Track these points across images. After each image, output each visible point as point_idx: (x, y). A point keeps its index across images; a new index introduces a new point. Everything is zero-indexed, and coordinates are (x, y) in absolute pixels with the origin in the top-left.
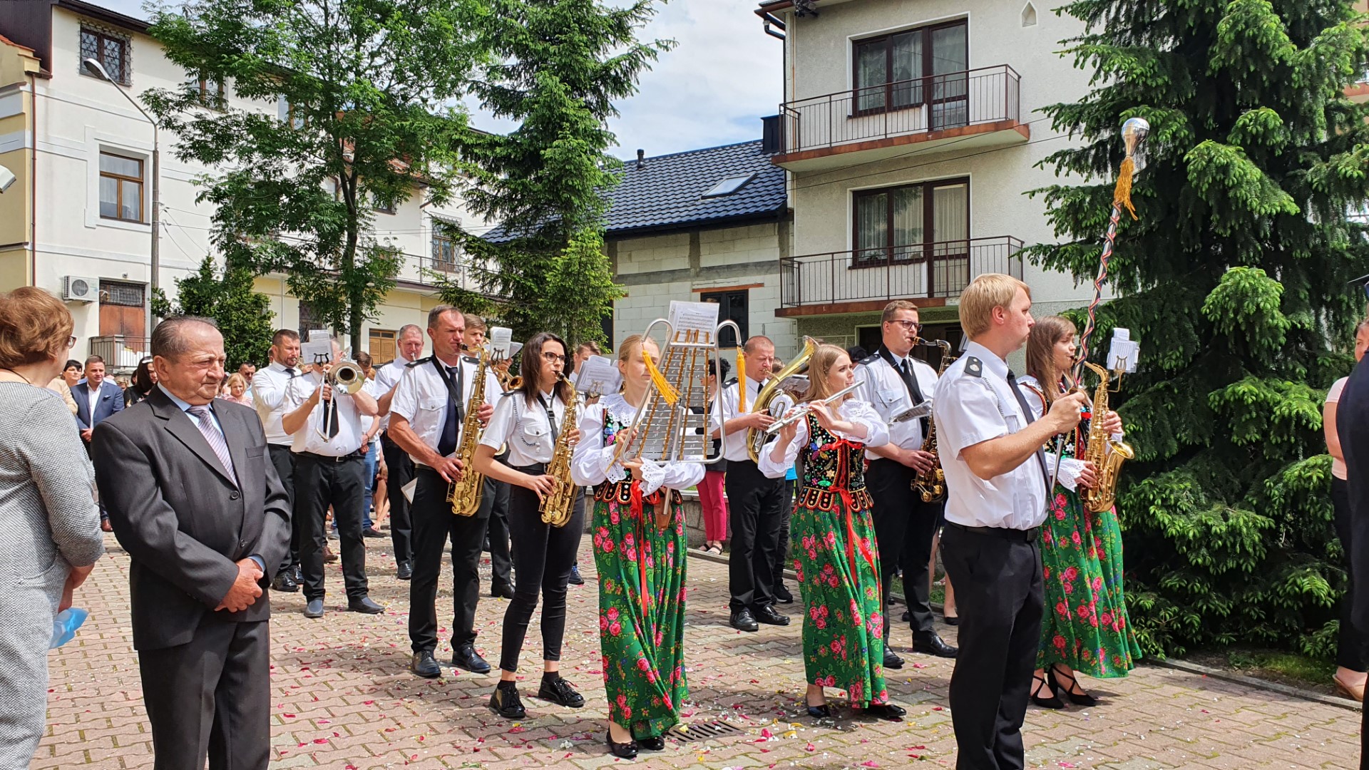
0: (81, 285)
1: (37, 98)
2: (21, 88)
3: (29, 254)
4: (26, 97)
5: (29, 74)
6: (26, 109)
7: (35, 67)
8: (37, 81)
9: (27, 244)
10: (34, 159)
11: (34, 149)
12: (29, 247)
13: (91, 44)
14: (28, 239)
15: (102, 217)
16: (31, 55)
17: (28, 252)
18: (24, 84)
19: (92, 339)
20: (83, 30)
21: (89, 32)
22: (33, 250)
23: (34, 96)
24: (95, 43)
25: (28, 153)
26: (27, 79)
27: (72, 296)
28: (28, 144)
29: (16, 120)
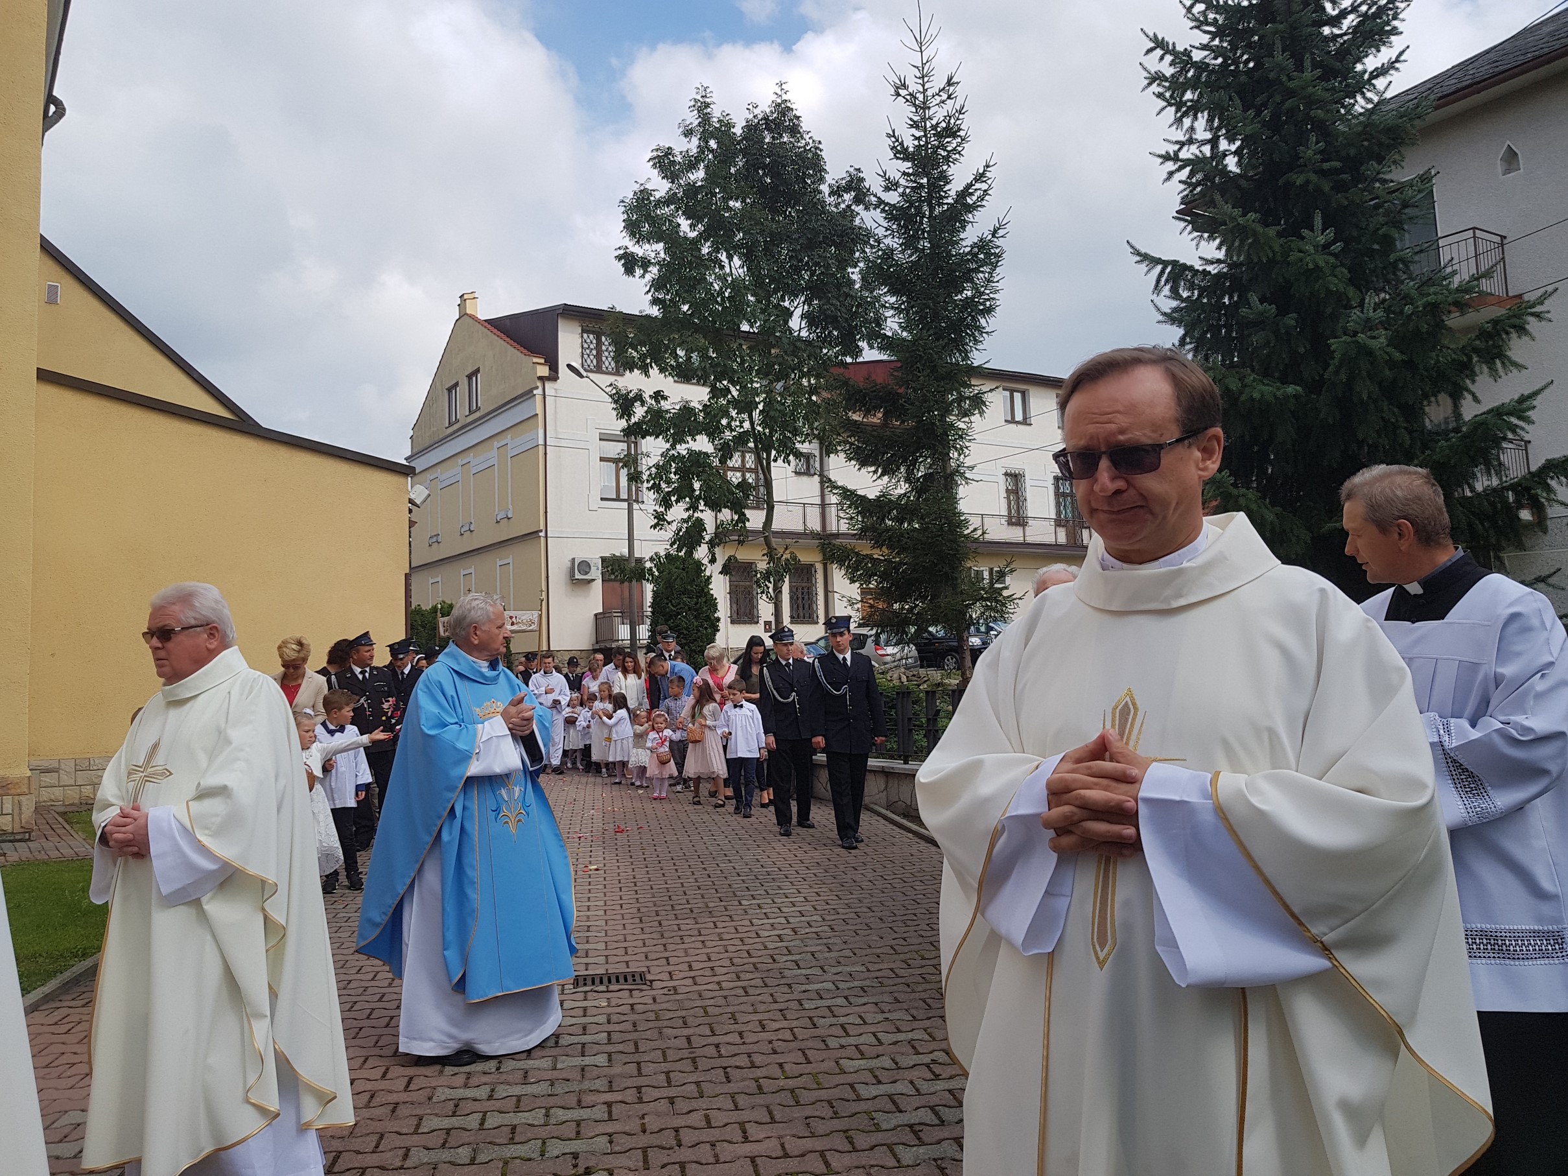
0: (585, 566)
1: (548, 398)
2: (535, 392)
4: (539, 399)
5: (541, 378)
6: (539, 411)
7: (544, 371)
8: (548, 385)
9: (541, 531)
10: (546, 454)
11: (545, 445)
12: (542, 534)
13: (591, 343)
14: (542, 527)
15: (602, 499)
16: (542, 361)
17: (542, 539)
18: (537, 388)
19: (596, 615)
20: (583, 331)
21: (588, 332)
22: (546, 536)
23: (544, 398)
24: (594, 341)
25: (541, 448)
26: (539, 384)
27: (578, 576)
28: (541, 442)
29: (531, 421)
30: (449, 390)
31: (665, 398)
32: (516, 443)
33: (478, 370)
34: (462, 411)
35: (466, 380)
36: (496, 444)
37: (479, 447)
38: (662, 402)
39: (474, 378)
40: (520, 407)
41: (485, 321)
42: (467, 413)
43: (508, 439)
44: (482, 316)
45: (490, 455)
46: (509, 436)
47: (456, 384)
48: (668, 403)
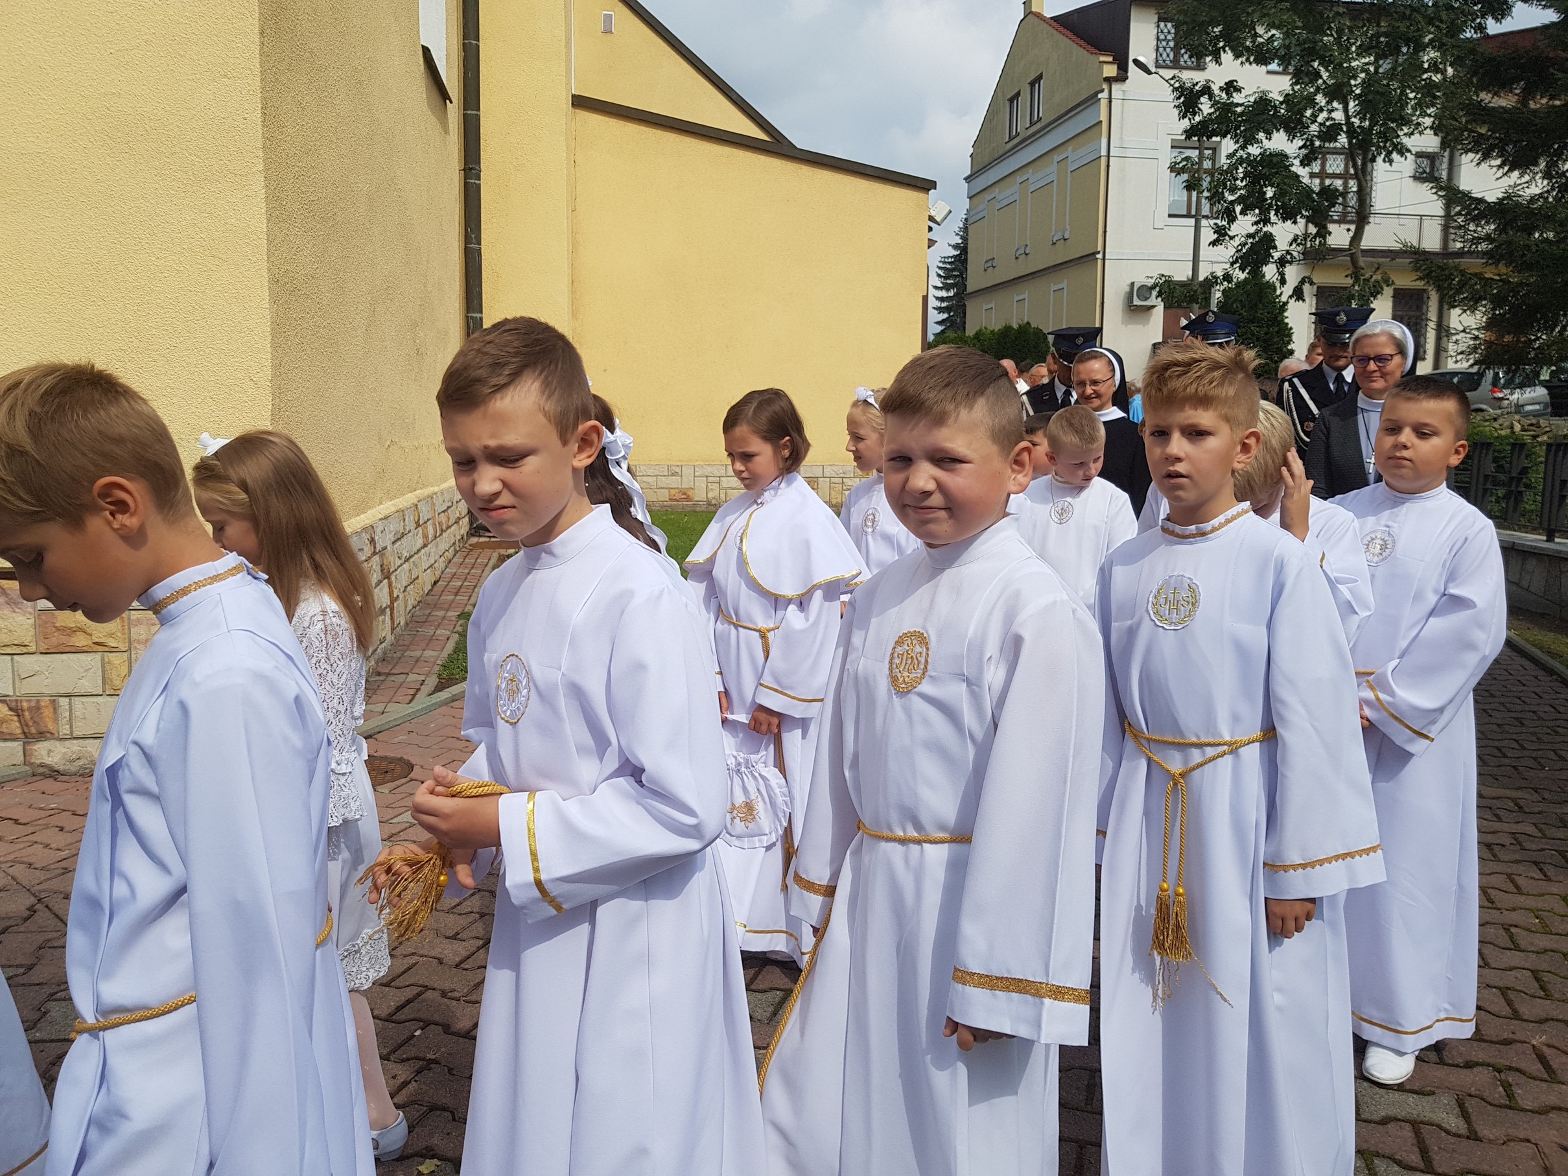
0: (1145, 291)
1: (1114, 102)
2: (1100, 96)
3: (1100, 262)
4: (1104, 103)
5: (1109, 80)
6: (1103, 117)
7: (1111, 71)
8: (1116, 87)
9: (1099, 252)
10: (1108, 166)
11: (1108, 156)
12: (1099, 256)
13: (1169, 33)
14: (1100, 248)
15: (1170, 216)
16: (1110, 59)
18: (1103, 91)
19: (1154, 345)
20: (1160, 20)
21: (1165, 20)
22: (1104, 259)
23: (1110, 102)
24: (1173, 31)
25: (1103, 161)
26: (1105, 86)
27: (1136, 302)
28: (1104, 152)
29: (1095, 129)
30: (1011, 101)
31: (1238, 90)
32: (1076, 156)
33: (1040, 77)
34: (1022, 123)
35: (1028, 88)
36: (1057, 157)
37: (1038, 163)
38: (1234, 94)
39: (1037, 85)
40: (1085, 113)
41: (1051, 18)
42: (1028, 125)
43: (1068, 151)
44: (1049, 13)
45: (1049, 171)
46: (1070, 148)
47: (1018, 94)
48: (1243, 95)
